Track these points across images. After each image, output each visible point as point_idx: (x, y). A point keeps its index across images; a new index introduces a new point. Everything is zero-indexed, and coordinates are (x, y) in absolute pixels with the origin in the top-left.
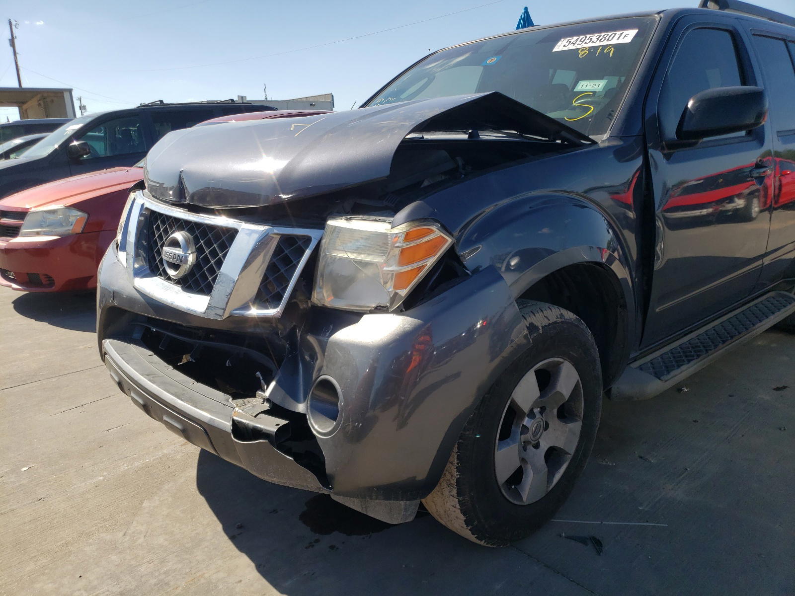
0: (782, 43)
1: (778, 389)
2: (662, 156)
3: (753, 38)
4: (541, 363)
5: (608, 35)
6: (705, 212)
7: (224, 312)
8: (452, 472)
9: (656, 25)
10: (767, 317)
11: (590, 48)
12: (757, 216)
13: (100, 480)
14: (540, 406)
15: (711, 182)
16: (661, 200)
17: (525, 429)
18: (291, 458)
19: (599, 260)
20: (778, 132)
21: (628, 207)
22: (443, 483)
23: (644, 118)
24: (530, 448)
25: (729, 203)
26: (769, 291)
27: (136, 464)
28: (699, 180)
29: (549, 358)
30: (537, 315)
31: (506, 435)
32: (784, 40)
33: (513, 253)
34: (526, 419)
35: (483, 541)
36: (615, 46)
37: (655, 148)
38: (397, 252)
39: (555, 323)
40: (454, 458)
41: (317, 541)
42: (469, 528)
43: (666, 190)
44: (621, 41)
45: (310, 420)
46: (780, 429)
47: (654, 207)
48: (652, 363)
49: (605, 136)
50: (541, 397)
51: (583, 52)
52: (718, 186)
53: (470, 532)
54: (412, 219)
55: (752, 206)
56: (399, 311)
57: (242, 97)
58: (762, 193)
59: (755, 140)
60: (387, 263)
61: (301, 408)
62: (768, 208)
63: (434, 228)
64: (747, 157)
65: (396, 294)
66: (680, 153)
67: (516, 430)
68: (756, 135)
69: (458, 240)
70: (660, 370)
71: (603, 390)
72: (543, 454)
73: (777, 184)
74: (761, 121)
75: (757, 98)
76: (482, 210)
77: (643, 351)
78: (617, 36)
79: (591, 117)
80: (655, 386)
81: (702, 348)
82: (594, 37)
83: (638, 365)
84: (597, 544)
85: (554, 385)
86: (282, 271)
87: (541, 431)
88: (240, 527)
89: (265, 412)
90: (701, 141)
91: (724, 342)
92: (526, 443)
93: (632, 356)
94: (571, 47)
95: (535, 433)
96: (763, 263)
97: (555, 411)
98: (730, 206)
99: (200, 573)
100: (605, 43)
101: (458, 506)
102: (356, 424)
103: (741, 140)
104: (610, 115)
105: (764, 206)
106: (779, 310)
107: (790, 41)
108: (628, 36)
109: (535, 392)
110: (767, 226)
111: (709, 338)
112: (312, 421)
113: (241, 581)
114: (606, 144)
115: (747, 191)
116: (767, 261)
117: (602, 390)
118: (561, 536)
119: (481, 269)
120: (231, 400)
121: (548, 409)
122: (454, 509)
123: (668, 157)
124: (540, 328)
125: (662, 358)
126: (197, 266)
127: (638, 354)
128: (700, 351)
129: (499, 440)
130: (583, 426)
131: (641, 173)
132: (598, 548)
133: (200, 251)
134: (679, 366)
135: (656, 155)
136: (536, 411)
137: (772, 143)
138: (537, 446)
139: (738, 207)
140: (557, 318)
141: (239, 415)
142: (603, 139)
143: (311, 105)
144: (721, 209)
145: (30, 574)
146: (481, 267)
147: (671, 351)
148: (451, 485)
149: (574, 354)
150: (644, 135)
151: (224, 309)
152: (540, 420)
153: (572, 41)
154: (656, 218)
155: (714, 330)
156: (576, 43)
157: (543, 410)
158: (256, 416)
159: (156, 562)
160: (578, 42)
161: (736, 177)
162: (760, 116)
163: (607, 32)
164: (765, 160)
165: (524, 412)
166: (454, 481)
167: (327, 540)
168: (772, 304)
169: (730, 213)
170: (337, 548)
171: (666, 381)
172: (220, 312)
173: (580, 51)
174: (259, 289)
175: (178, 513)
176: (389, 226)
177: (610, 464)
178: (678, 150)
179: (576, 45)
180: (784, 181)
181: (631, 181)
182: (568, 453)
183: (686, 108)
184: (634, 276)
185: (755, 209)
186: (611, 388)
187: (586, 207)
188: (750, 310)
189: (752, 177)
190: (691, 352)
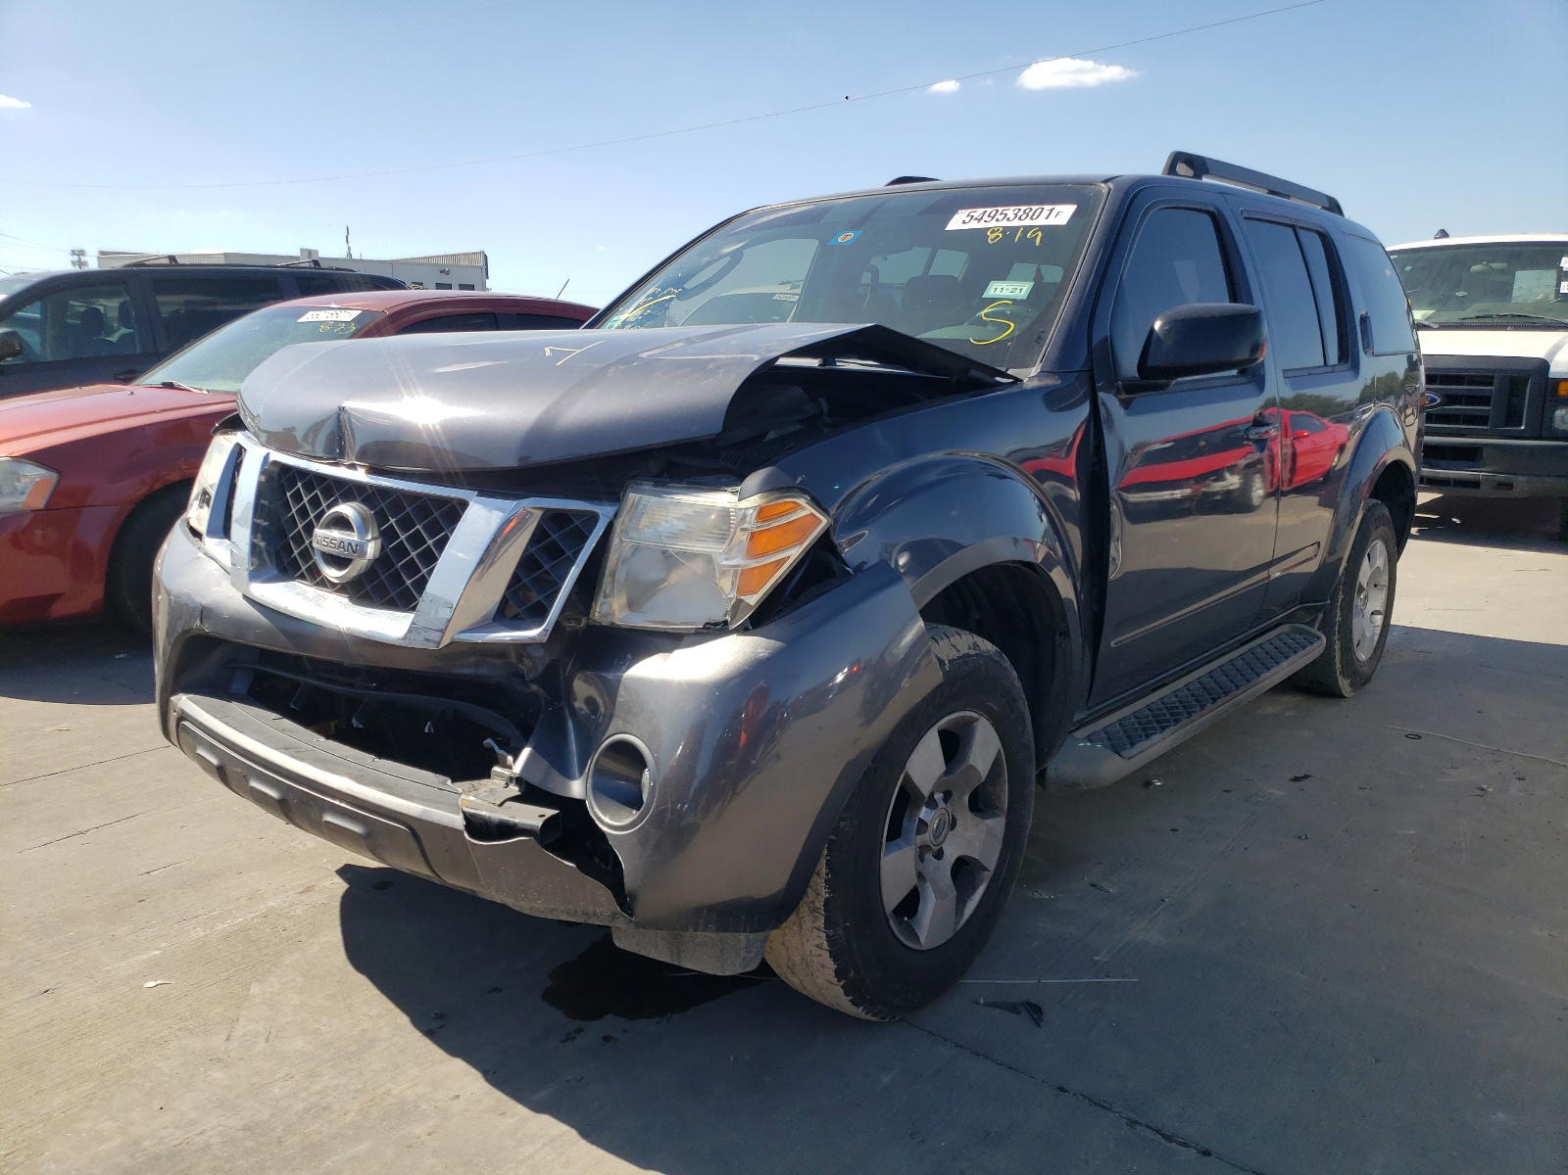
0: (1290, 231)
1: (1296, 779)
2: (1118, 403)
3: (1244, 223)
4: (946, 719)
5: (1031, 209)
6: (1178, 494)
7: (442, 638)
8: (819, 890)
9: (1103, 200)
10: (1278, 663)
11: (1005, 229)
12: (1262, 503)
13: (155, 955)
14: (944, 789)
15: (1186, 446)
16: (1116, 475)
17: (923, 824)
18: (572, 865)
19: (1030, 558)
20: (1284, 371)
21: (1067, 481)
22: (803, 908)
23: (1091, 342)
24: (929, 857)
25: (1216, 480)
26: (1279, 624)
27: (220, 927)
28: (1168, 442)
29: (958, 711)
30: (941, 643)
31: (895, 833)
32: (1293, 227)
33: (900, 545)
34: (924, 809)
35: (861, 1008)
36: (1042, 228)
37: (1107, 390)
38: (744, 537)
39: (967, 655)
40: (822, 867)
41: (580, 1031)
42: (842, 983)
43: (1124, 458)
44: (1053, 221)
45: (593, 809)
46: (1300, 837)
47: (1108, 484)
48: (1106, 733)
49: (1034, 371)
50: (946, 773)
51: (994, 235)
52: (1201, 452)
53: (842, 991)
54: (769, 488)
55: (1252, 487)
56: (743, 630)
57: (310, 252)
58: (1267, 466)
59: (1250, 382)
60: (728, 553)
61: (577, 788)
62: (1275, 493)
63: (802, 501)
64: (1241, 409)
65: (739, 602)
66: (1141, 399)
67: (909, 825)
68: (1252, 375)
69: (836, 521)
70: (1118, 743)
71: (1037, 769)
72: (949, 868)
73: (1288, 451)
74: (1257, 356)
75: (1252, 320)
76: (867, 479)
77: (1094, 710)
78: (1045, 213)
79: (1012, 340)
80: (1113, 767)
81: (1181, 710)
82: (1011, 211)
83: (1086, 735)
84: (1035, 1011)
85: (965, 757)
86: (547, 567)
87: (946, 830)
88: (440, 1016)
89: (514, 799)
90: (1174, 382)
91: (1214, 700)
92: (923, 849)
93: (1077, 717)
94: (974, 225)
95: (937, 833)
96: (1269, 576)
97: (966, 798)
98: (1218, 486)
99: (383, 1089)
100: (1028, 222)
101: (825, 945)
102: (679, 805)
103: (1230, 383)
104: (1039, 338)
105: (1271, 487)
106: (1295, 652)
107: (1301, 228)
108: (1062, 214)
109: (939, 765)
110: (1271, 519)
111: (1192, 695)
112: (596, 810)
113: (458, 1096)
114: (1035, 383)
115: (1242, 462)
116: (1276, 573)
117: (1034, 767)
118: (977, 1003)
119: (865, 567)
120: (449, 782)
121: (955, 797)
122: (819, 951)
123: (1126, 404)
124: (947, 662)
125: (1121, 724)
126: (382, 561)
127: (1085, 716)
128: (1179, 714)
129: (887, 841)
130: (1007, 826)
131: (1088, 427)
132: (1035, 1016)
133: (387, 535)
134: (1148, 736)
135: (1110, 401)
136: (938, 796)
137: (1277, 387)
138: (939, 855)
139: (1231, 488)
140: (970, 648)
141: (470, 804)
142: (1030, 375)
143: (441, 272)
144: (1204, 489)
145: (64, 1109)
146: (866, 563)
147: (1135, 715)
148: (815, 910)
149: (995, 707)
150: (1091, 371)
151: (443, 631)
152: (944, 811)
153: (976, 215)
154: (1111, 501)
155: (1200, 683)
156: (982, 218)
157: (947, 796)
158: (501, 805)
159: (298, 1077)
160: (985, 218)
161: (1228, 439)
162: (1256, 348)
163: (1030, 204)
164: (1266, 412)
165: (922, 794)
166: (820, 904)
167: (595, 1029)
168: (1285, 644)
169: (1218, 497)
170: (616, 1040)
171: (1129, 758)
172: (436, 636)
173: (989, 233)
174: (504, 597)
175: (322, 1001)
176: (735, 498)
177: (1047, 897)
178: (1140, 394)
179: (982, 221)
180: (1300, 447)
181: (1072, 443)
182: (987, 870)
183: (1152, 330)
184: (1079, 588)
185: (1258, 491)
186: (1045, 769)
187: (1005, 477)
188: (1253, 653)
189: (1249, 440)
190: (1164, 715)
